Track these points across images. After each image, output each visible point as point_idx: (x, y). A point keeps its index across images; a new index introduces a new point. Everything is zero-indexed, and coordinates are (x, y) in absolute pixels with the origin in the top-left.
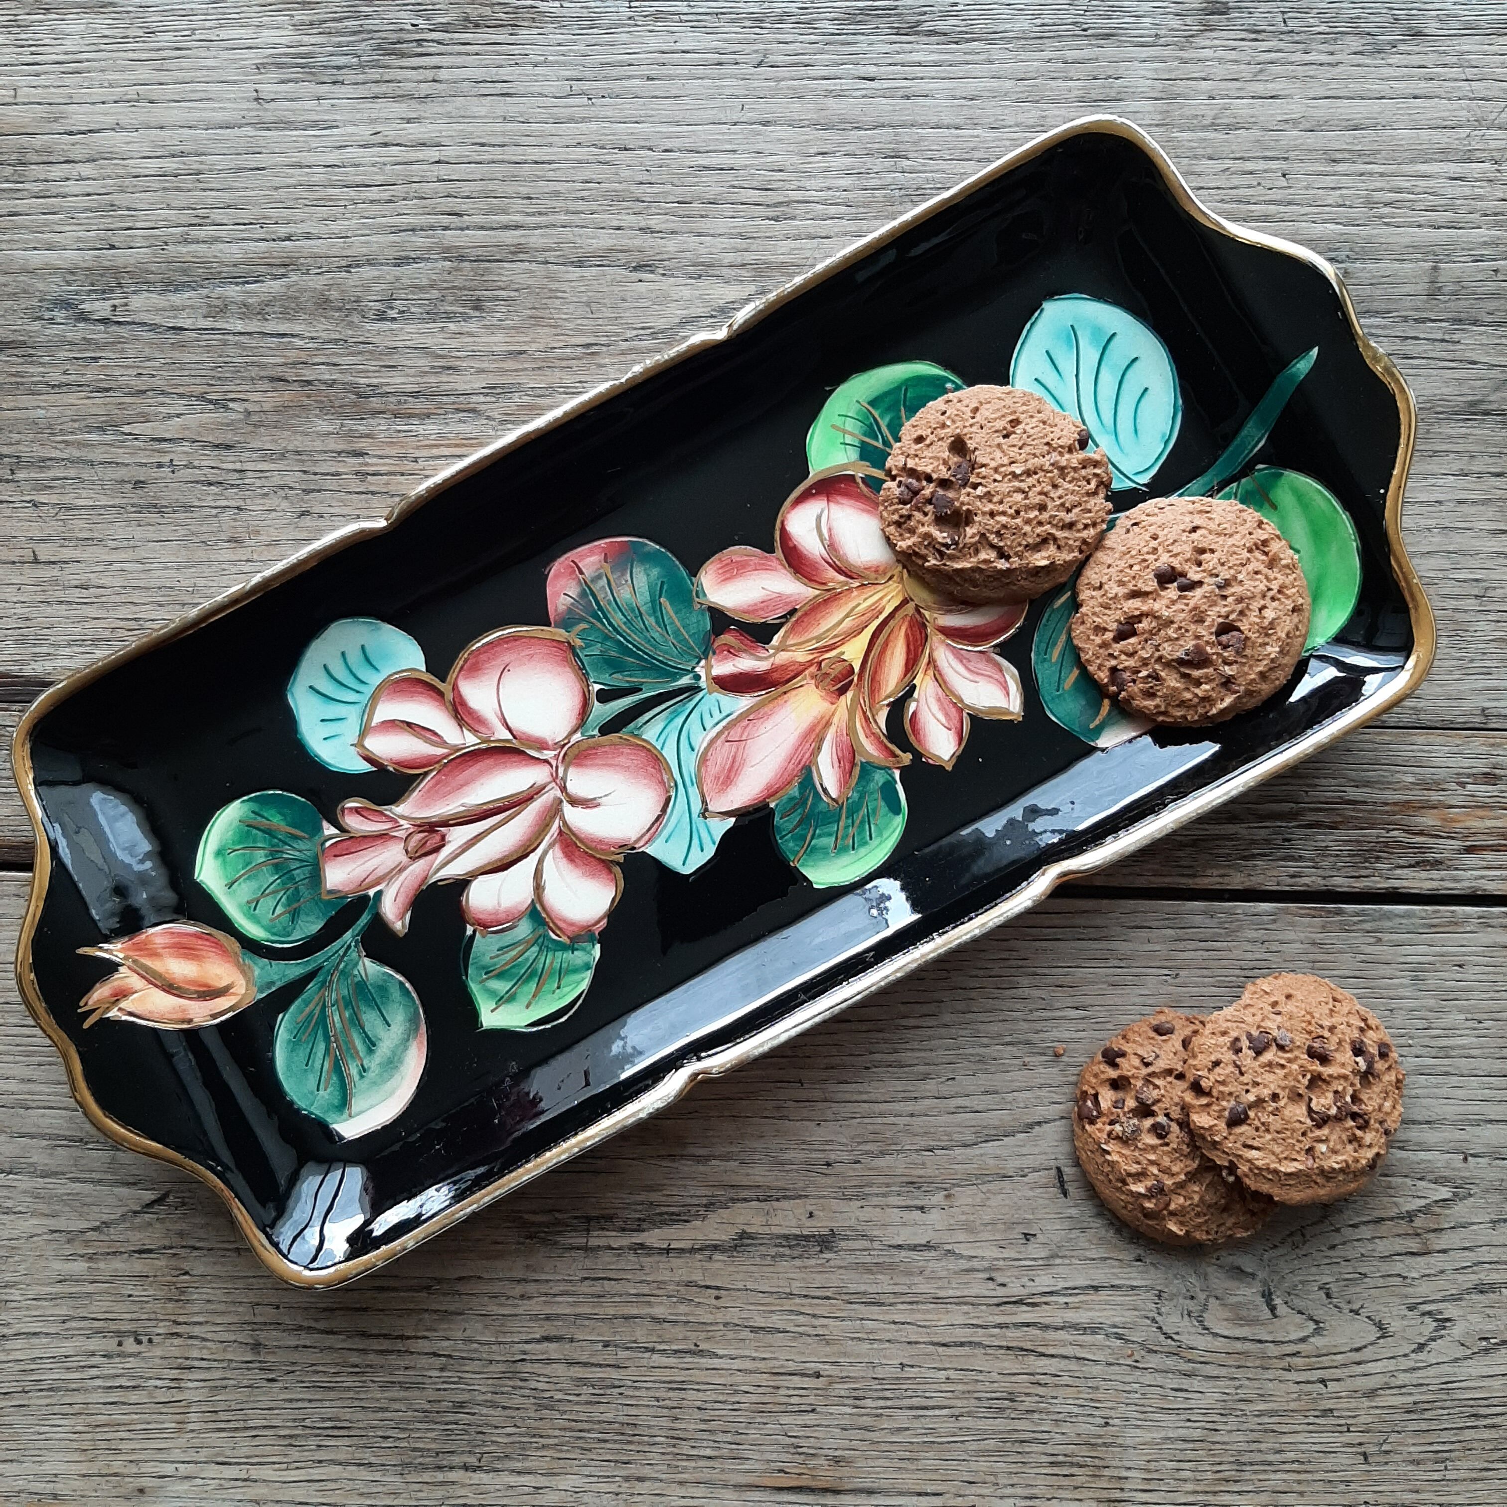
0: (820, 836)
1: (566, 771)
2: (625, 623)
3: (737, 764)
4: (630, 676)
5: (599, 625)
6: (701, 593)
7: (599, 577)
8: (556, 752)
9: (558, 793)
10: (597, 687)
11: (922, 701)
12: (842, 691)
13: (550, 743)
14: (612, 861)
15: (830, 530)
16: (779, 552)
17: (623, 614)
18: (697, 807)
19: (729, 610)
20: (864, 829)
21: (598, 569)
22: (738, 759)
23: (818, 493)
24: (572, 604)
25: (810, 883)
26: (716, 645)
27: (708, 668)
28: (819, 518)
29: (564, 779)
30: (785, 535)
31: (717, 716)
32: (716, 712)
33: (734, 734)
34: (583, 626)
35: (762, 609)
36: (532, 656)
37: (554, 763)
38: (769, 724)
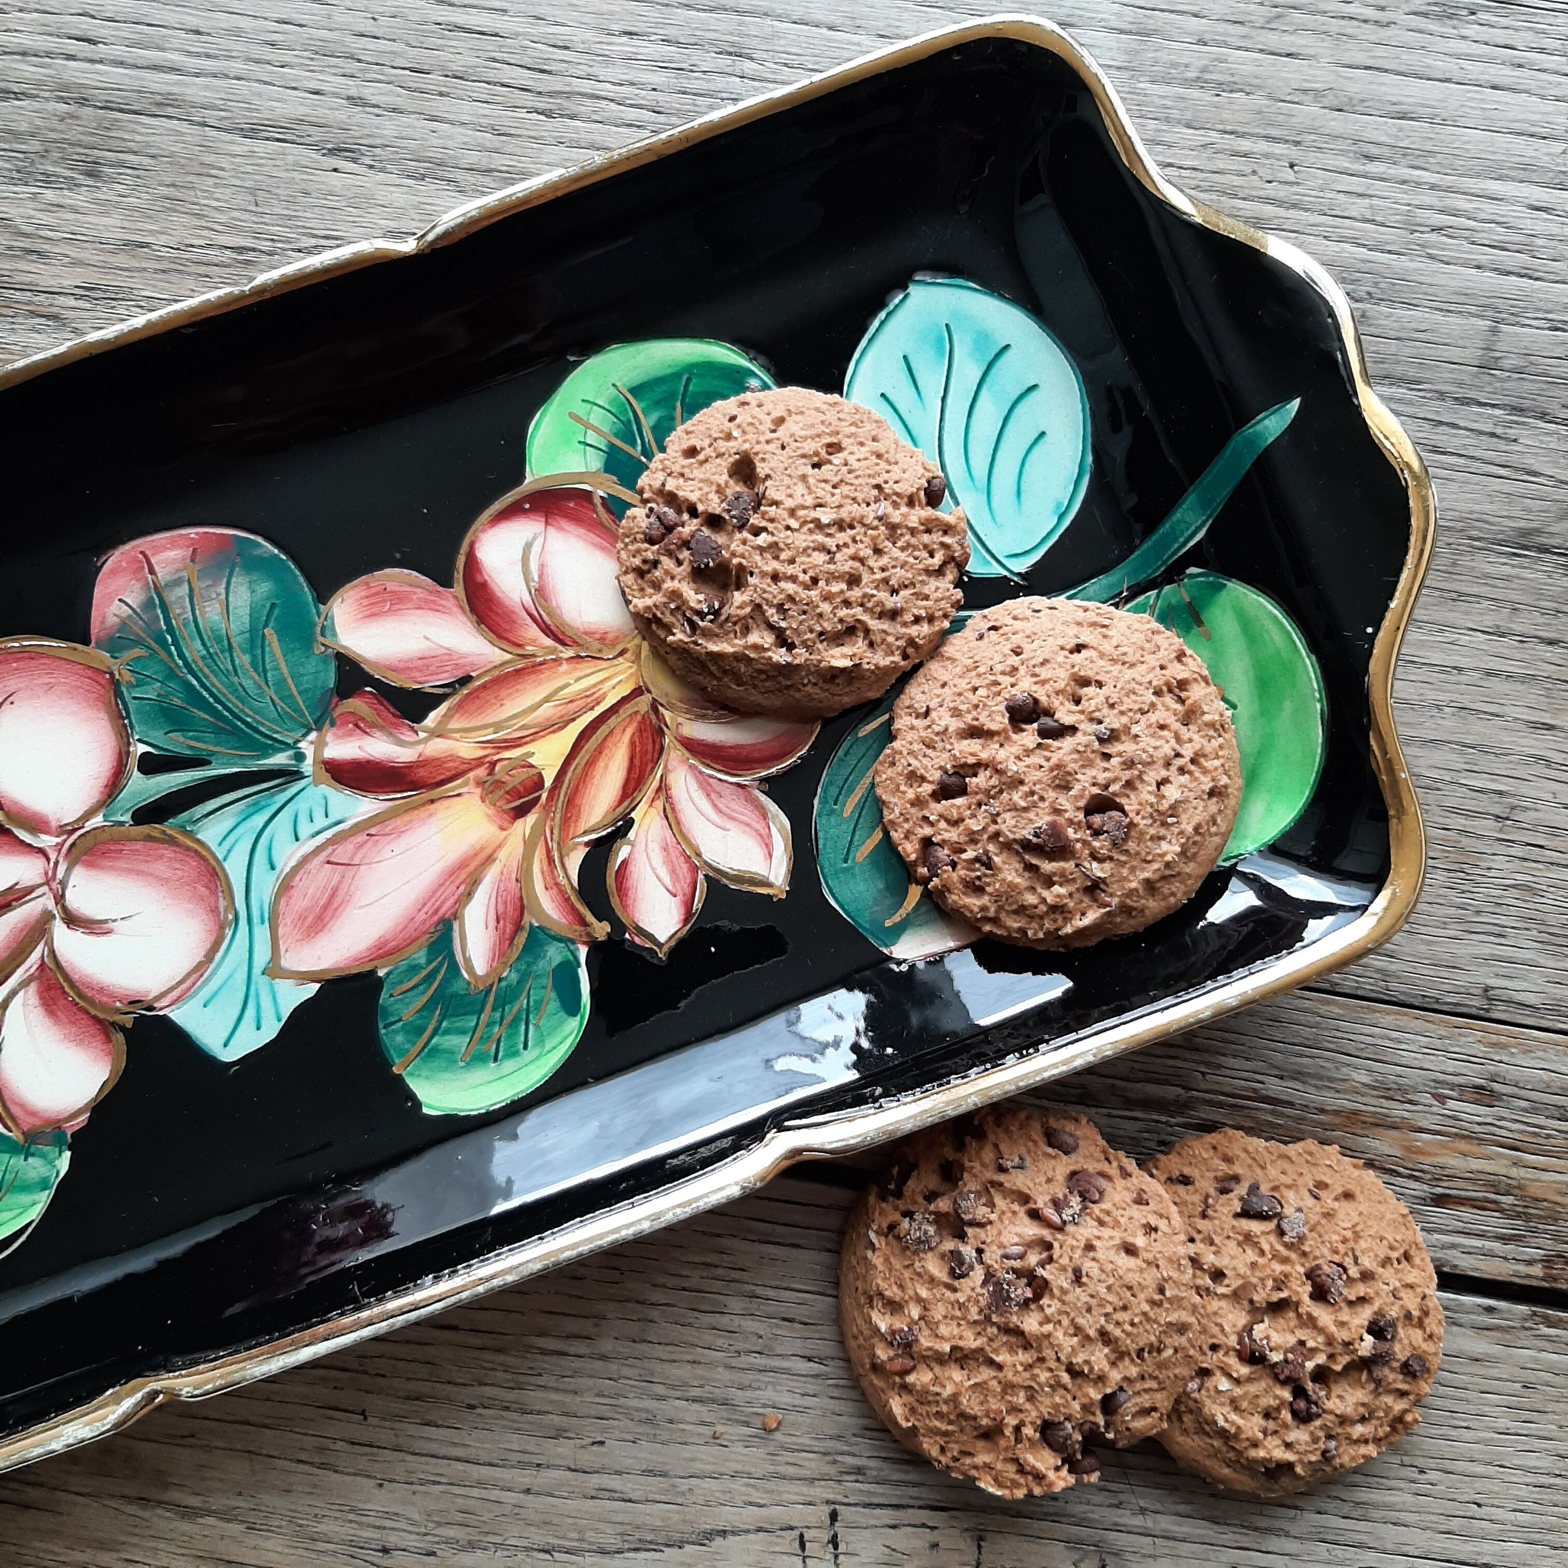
0: (447, 1032)
1: (69, 870)
2: (203, 658)
3: (338, 900)
4: (197, 739)
5: (163, 655)
6: (328, 629)
7: (177, 582)
8: (59, 840)
9: (51, 904)
10: (142, 748)
11: (640, 847)
12: (520, 812)
13: (54, 824)
14: (113, 1024)
15: (542, 567)
16: (459, 589)
17: (204, 644)
18: (262, 956)
19: (367, 662)
20: (516, 1033)
21: (178, 570)
22: (341, 892)
23: (534, 510)
24: (129, 617)
25: (418, 1104)
26: (338, 711)
27: (320, 745)
28: (528, 547)
29: (63, 884)
30: (472, 562)
31: (320, 822)
32: (319, 814)
33: (342, 853)
34: (137, 652)
35: (419, 669)
36: (50, 687)
37: (53, 857)
38: (399, 845)
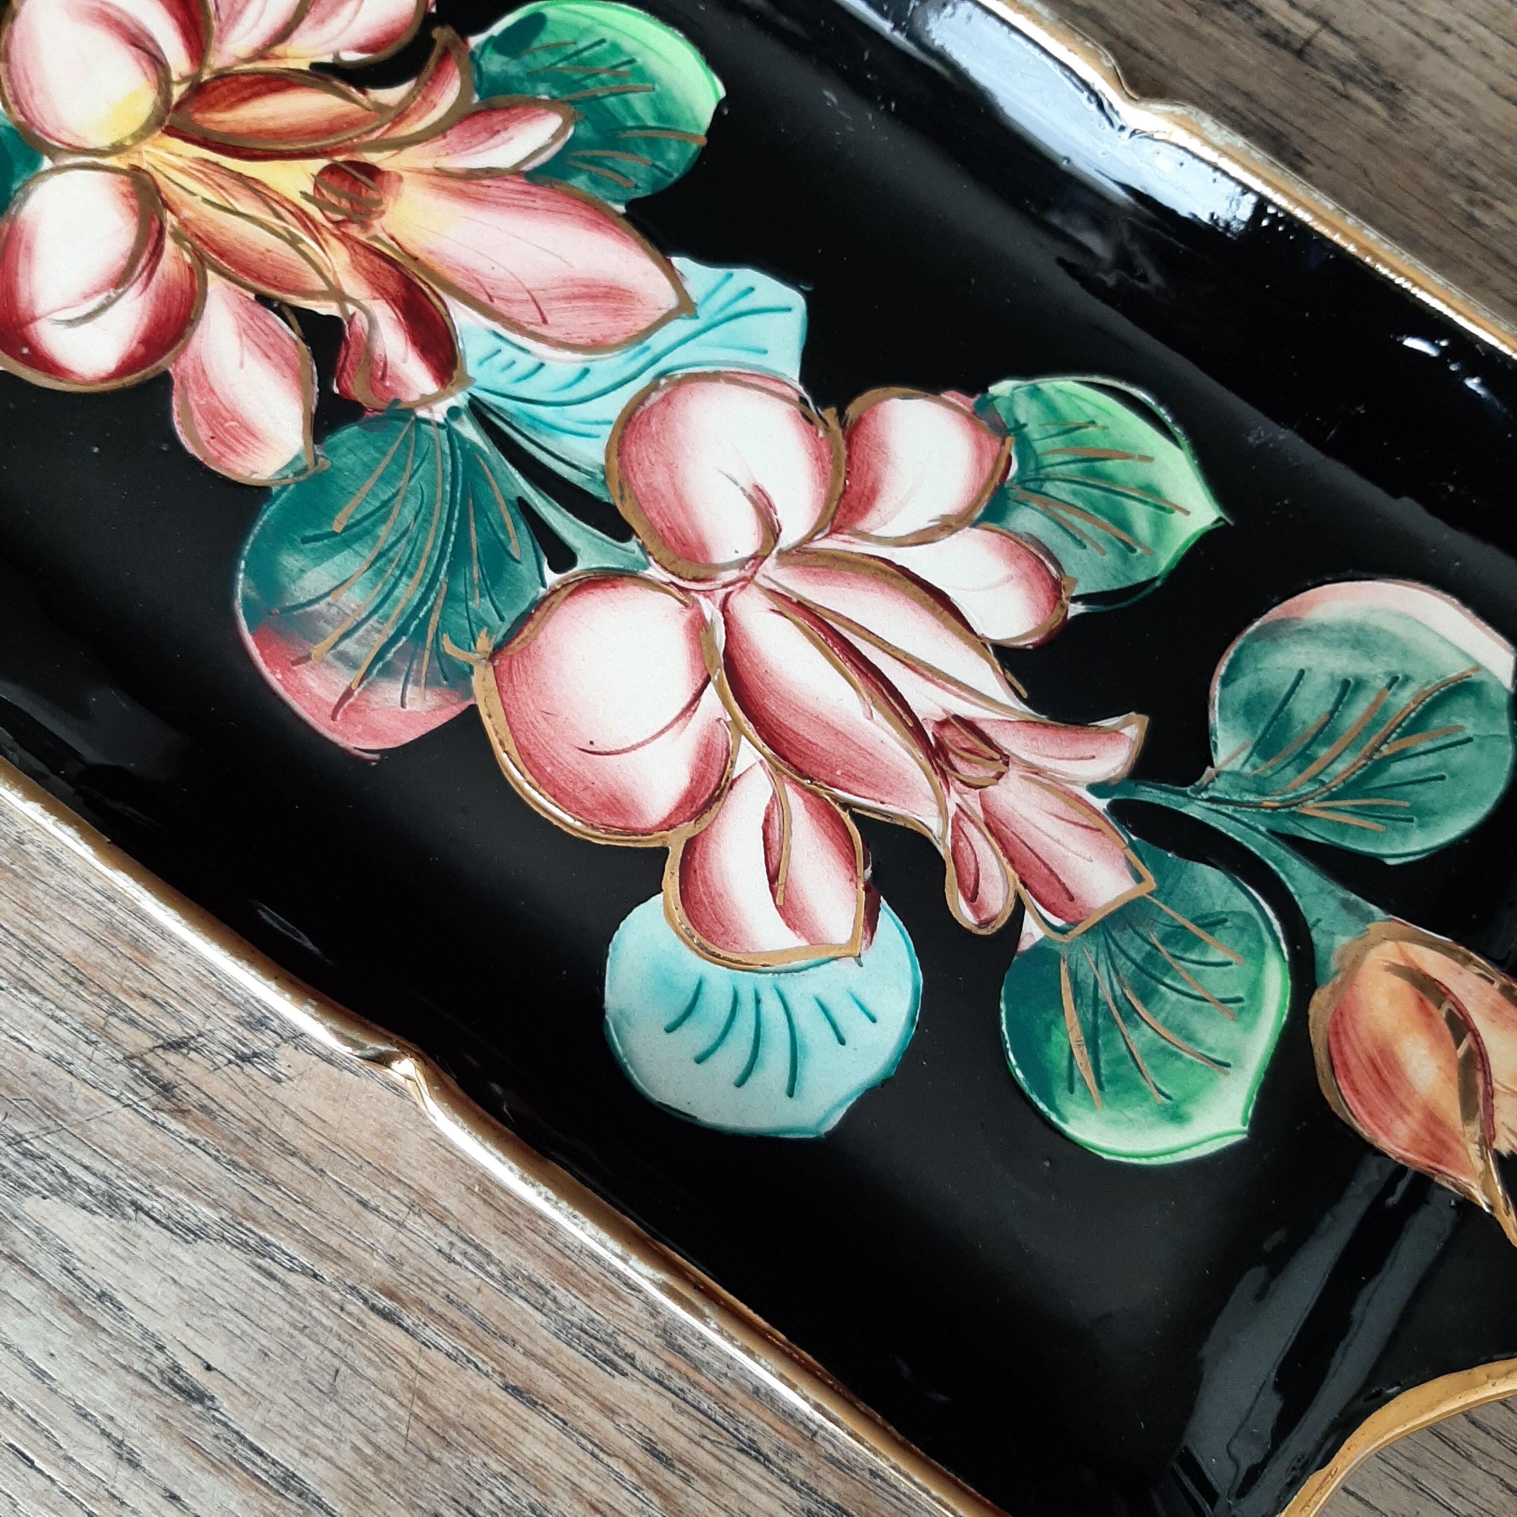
0: (636, 117)
1: (725, 567)
2: (411, 576)
3: (576, 290)
4: (504, 527)
5: (435, 618)
6: (296, 468)
7: (343, 657)
8: (701, 598)
9: (770, 562)
10: (552, 578)
11: (335, 45)
12: (372, 171)
13: (688, 614)
14: (843, 426)
15: (87, 297)
16: (163, 363)
17: (395, 585)
18: (680, 327)
19: (306, 405)
20: (593, 56)
21: (329, 665)
22: (567, 291)
23: (27, 342)
24: (417, 683)
25: (720, 105)
26: (381, 405)
27: (427, 401)
28: (71, 323)
29: (741, 564)
30: (127, 366)
31: (508, 353)
32: (501, 360)
33: (526, 314)
34: (448, 646)
35: (281, 353)
36: (547, 714)
37: (721, 593)
38: (482, 265)
